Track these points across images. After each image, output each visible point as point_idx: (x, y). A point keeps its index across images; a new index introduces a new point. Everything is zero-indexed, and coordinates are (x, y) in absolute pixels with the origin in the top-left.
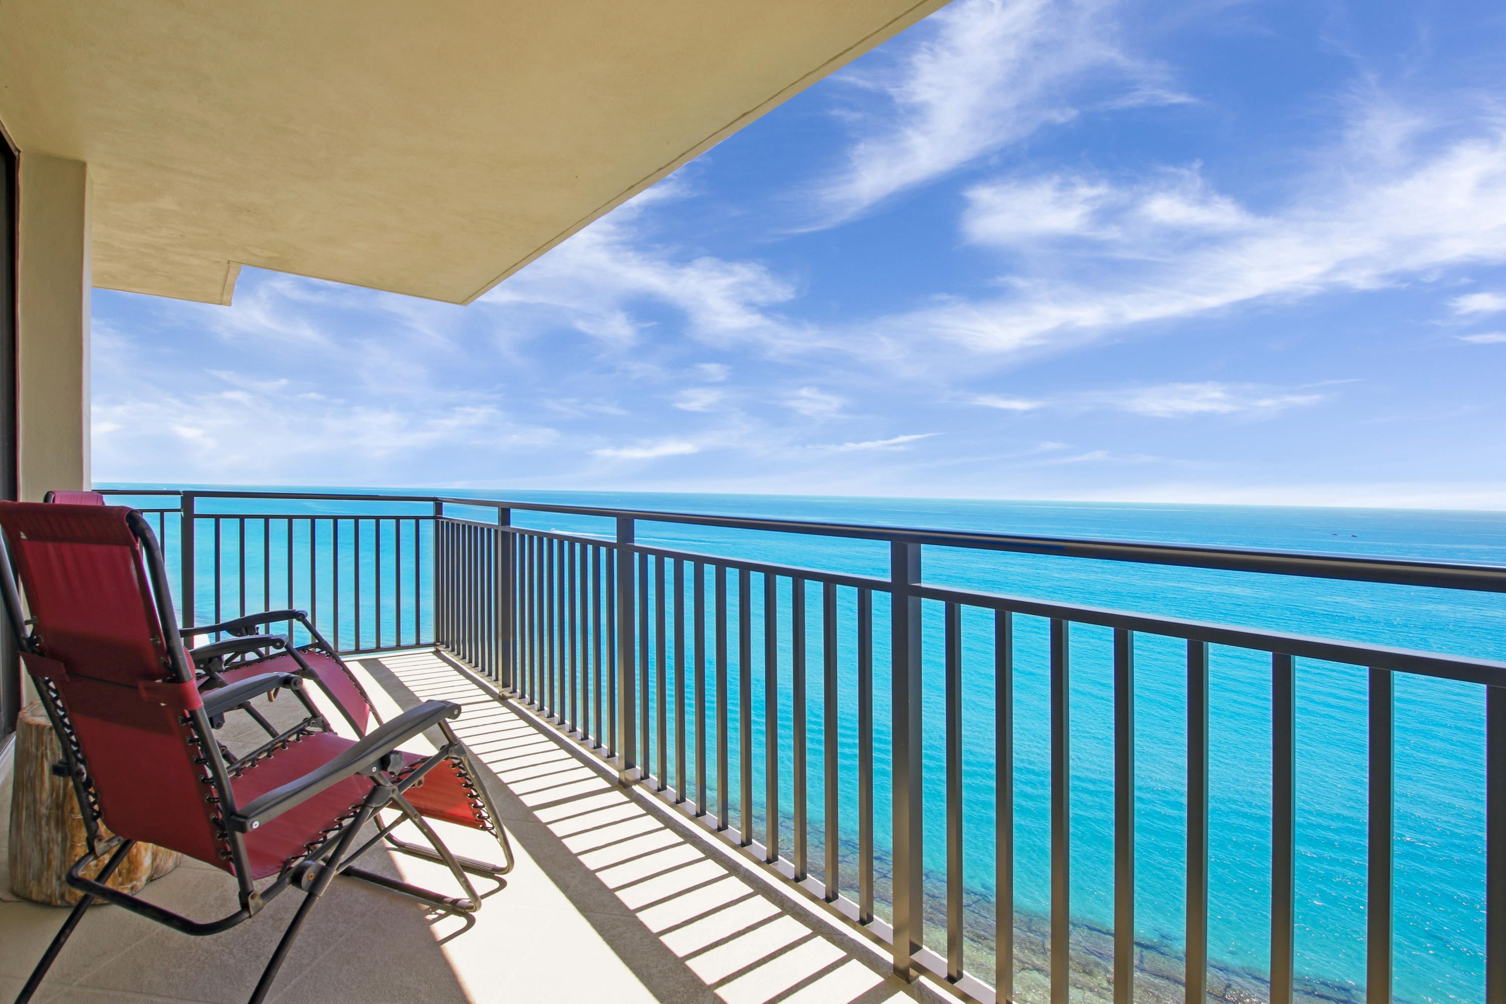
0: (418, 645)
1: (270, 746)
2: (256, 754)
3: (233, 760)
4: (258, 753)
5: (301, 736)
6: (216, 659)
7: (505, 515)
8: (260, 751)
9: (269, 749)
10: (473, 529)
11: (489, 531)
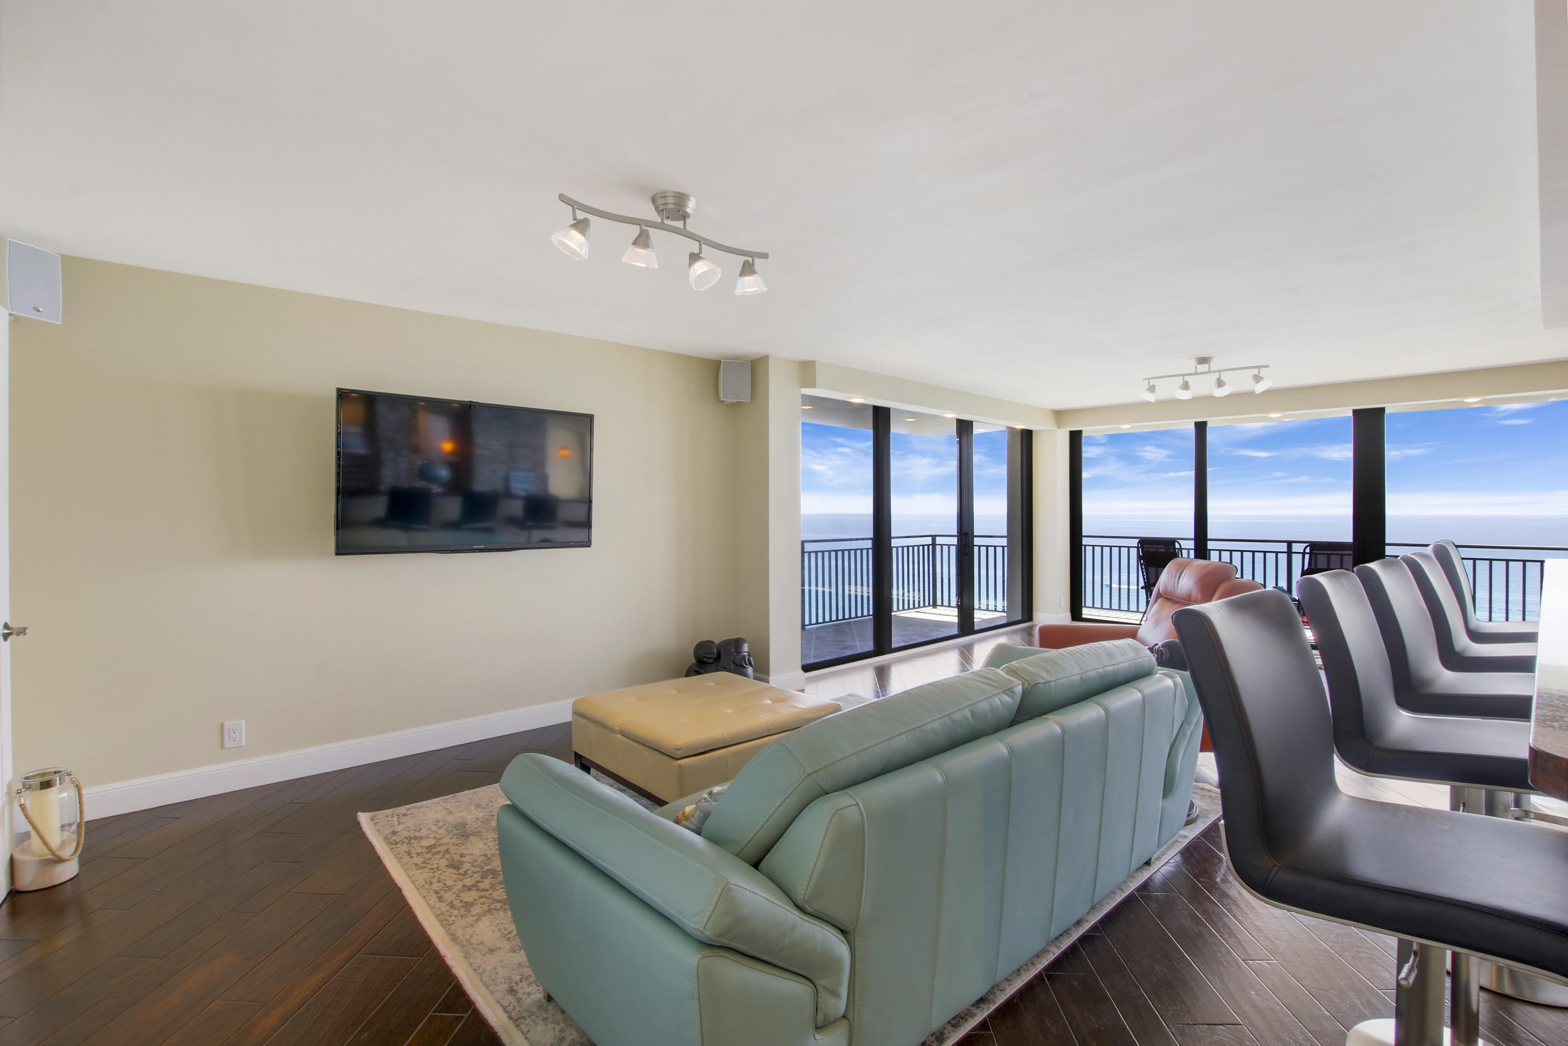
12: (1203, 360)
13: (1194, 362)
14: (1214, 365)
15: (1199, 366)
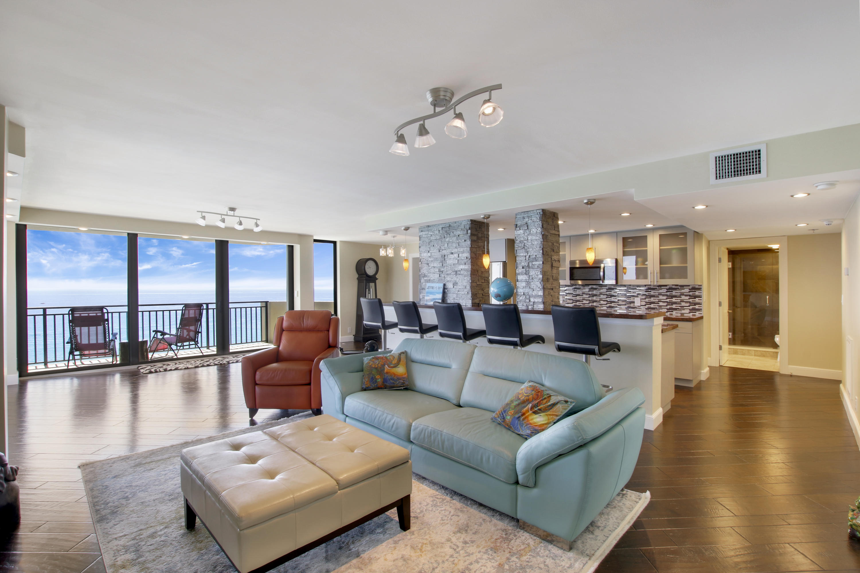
12: (232, 209)
13: (227, 209)
14: (237, 213)
15: (228, 212)
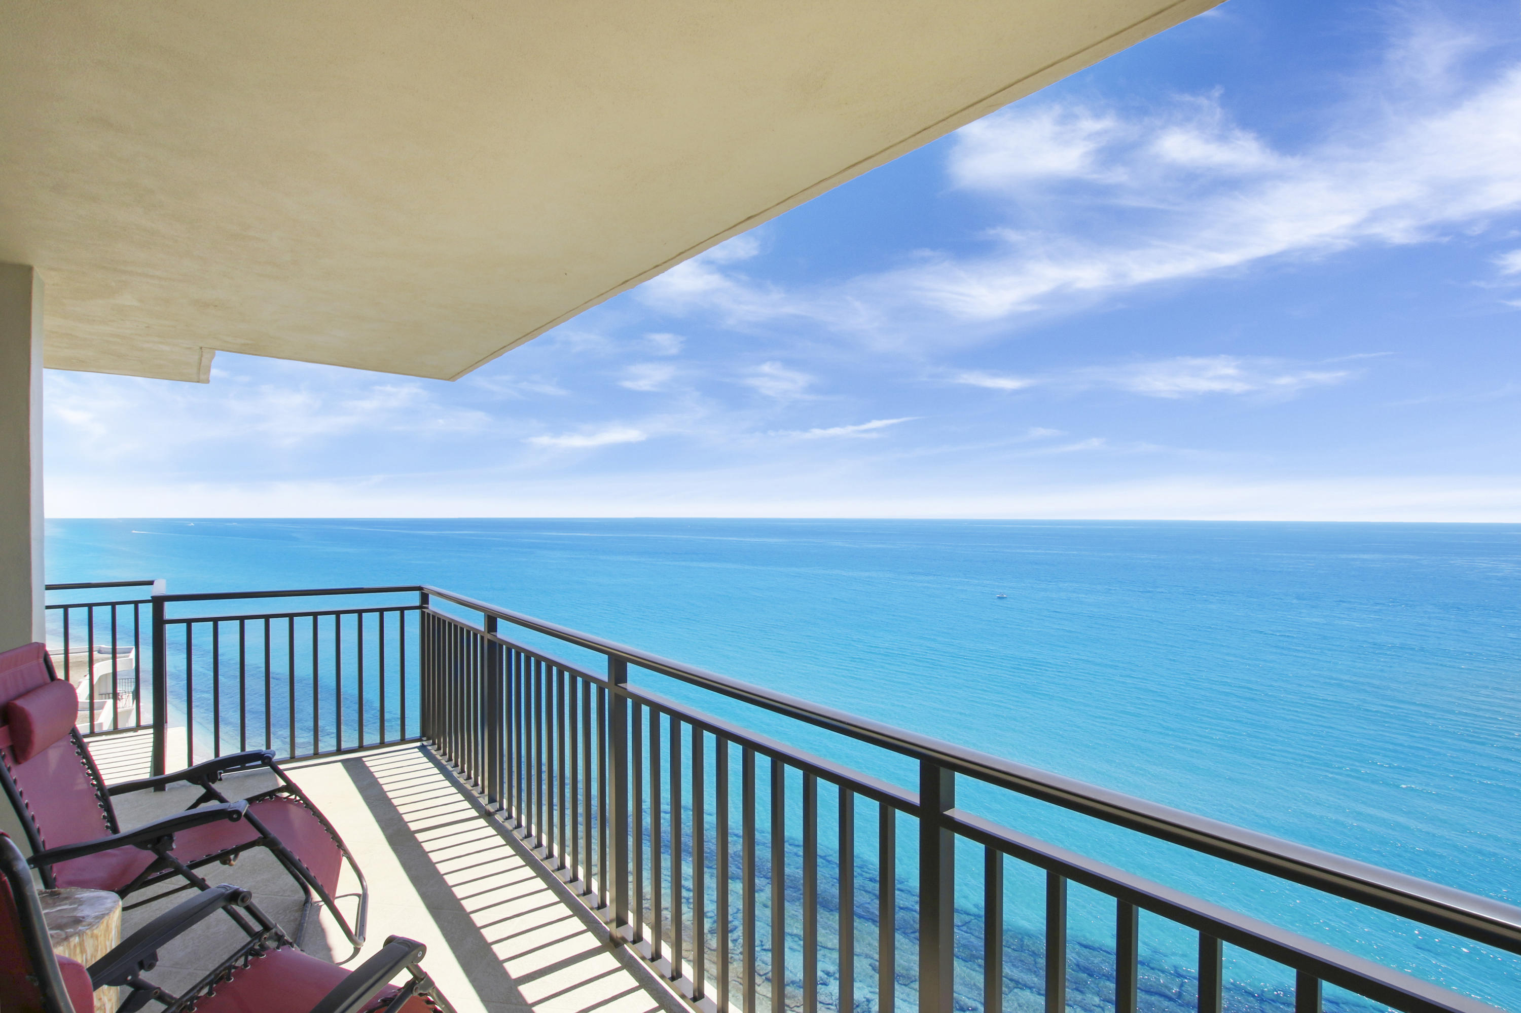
0: (403, 741)
1: (212, 977)
2: (195, 990)
3: (169, 1000)
4: (198, 988)
5: (250, 958)
6: (166, 837)
7: (492, 621)
8: (201, 985)
9: (212, 981)
10: (458, 629)
11: (475, 635)
